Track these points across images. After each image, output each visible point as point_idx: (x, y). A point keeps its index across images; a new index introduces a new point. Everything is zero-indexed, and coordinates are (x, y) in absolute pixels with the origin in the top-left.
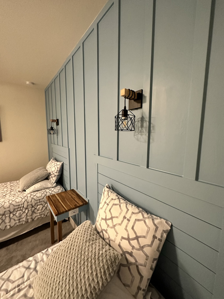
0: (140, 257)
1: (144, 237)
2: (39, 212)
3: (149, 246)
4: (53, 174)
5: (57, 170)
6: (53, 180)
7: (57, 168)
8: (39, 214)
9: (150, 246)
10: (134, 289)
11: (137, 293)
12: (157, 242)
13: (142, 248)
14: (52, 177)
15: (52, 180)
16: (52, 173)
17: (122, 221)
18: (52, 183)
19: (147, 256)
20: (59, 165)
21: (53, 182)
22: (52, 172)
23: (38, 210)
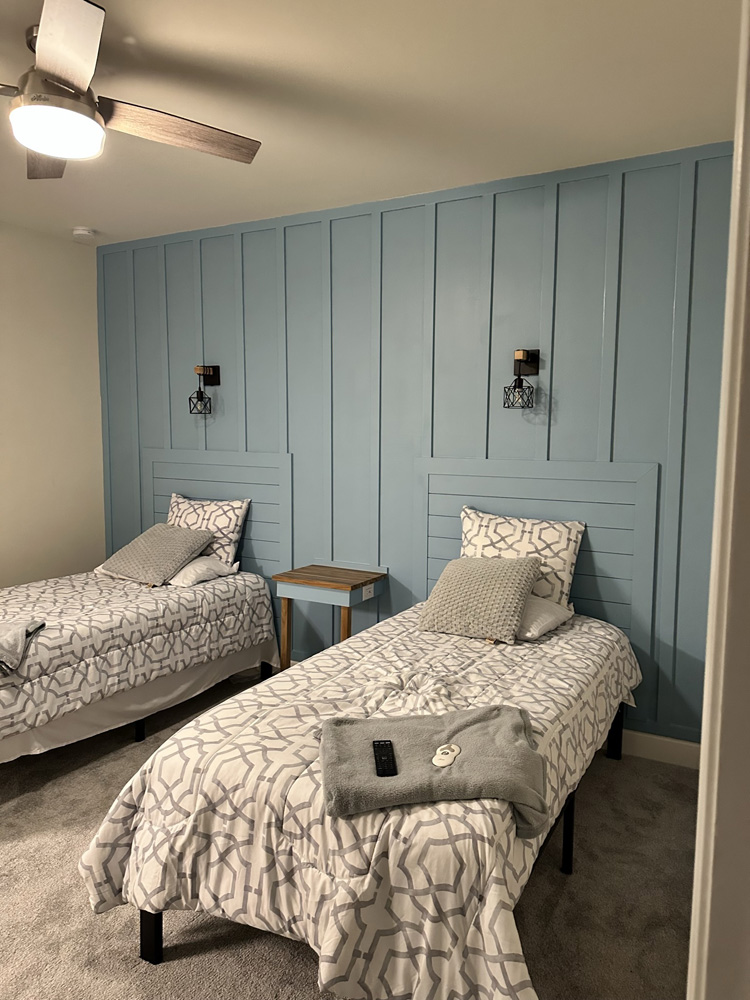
0: (556, 564)
1: (557, 542)
2: (229, 633)
3: (564, 550)
4: (225, 536)
5: (236, 525)
6: (228, 553)
7: (234, 518)
8: (229, 640)
9: (566, 549)
10: (557, 595)
11: (560, 599)
12: (572, 544)
13: (556, 555)
14: (223, 546)
15: (224, 556)
16: (219, 535)
17: (522, 537)
18: (227, 562)
19: (564, 560)
20: (241, 508)
21: (230, 560)
22: (220, 530)
23: (227, 629)
